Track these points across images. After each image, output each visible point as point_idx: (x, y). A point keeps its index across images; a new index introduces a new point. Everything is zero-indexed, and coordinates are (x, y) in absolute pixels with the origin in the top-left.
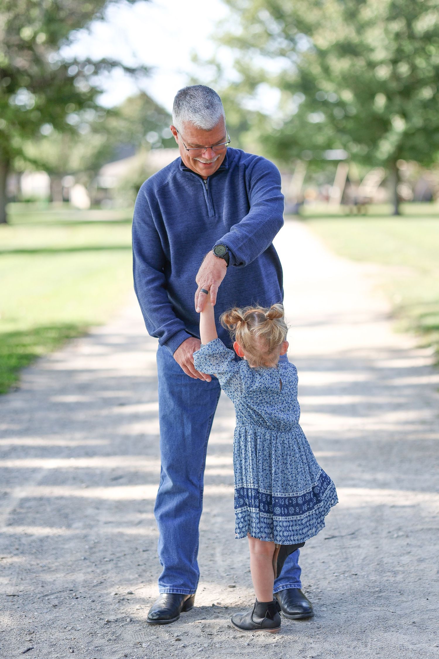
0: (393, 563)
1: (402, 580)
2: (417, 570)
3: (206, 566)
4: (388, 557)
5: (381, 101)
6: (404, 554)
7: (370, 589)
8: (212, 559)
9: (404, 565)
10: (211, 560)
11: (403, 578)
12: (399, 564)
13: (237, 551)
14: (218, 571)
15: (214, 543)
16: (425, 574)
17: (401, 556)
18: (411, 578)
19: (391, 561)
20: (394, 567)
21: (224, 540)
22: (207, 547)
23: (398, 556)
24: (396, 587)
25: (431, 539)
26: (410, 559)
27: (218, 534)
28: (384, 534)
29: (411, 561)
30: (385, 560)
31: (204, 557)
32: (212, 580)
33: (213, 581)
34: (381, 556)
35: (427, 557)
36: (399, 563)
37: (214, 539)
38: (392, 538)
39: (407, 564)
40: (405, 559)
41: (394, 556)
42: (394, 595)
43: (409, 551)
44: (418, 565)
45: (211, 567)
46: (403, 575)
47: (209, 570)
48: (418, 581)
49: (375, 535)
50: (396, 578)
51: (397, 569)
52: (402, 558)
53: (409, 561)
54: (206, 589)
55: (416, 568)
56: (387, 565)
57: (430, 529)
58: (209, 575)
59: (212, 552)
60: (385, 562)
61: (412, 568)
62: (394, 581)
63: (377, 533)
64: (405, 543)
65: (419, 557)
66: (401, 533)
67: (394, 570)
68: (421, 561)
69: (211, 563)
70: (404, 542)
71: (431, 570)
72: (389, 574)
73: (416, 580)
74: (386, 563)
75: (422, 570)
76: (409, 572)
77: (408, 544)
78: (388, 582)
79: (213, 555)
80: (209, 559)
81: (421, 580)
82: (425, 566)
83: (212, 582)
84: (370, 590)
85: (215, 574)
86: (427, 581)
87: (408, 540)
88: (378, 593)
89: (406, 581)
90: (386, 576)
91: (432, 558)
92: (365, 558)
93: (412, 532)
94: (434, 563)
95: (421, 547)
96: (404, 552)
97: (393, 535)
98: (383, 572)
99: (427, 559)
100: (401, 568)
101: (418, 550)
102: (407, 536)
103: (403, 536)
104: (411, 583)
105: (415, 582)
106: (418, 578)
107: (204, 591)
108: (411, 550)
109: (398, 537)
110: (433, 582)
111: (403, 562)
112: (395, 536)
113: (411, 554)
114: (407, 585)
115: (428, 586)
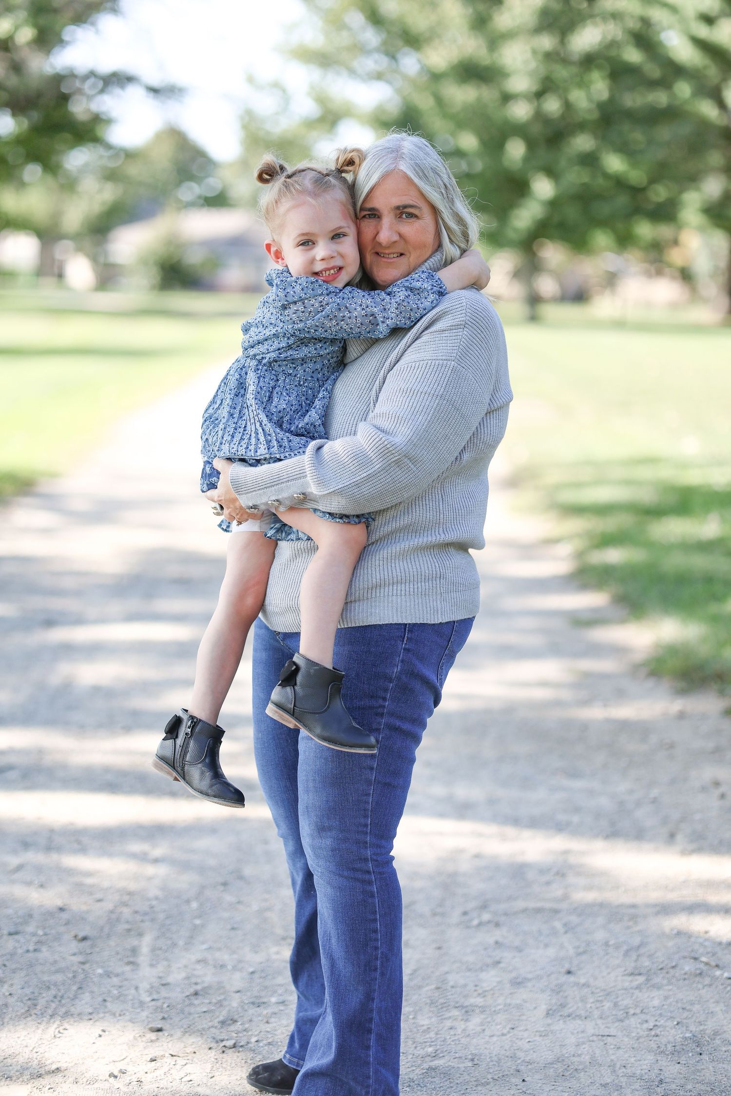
0: (465, 986)
1: (479, 1029)
2: (510, 1005)
3: (117, 975)
4: (457, 973)
5: (516, 150)
6: (488, 966)
7: (416, 1047)
8: (131, 959)
9: (487, 993)
11: (482, 1024)
12: (475, 991)
13: (181, 943)
14: (137, 988)
15: (142, 921)
16: (524, 1018)
17: (481, 970)
18: (497, 1024)
19: (462, 982)
20: (466, 997)
21: (161, 916)
22: (129, 930)
23: (476, 971)
24: (466, 1047)
25: (540, 932)
26: (498, 979)
27: (154, 903)
28: (455, 917)
29: (499, 982)
30: (452, 979)
31: (117, 953)
32: (122, 1011)
33: (122, 1013)
34: (446, 969)
35: (530, 976)
36: (476, 986)
37: (146, 914)
38: (468, 927)
39: (491, 990)
40: (490, 978)
41: (470, 970)
42: (460, 1066)
43: (497, 958)
44: (511, 994)
45: (126, 980)
46: (482, 1016)
47: (120, 987)
48: (509, 1032)
49: (438, 919)
50: (468, 1024)
51: (472, 1001)
52: (483, 975)
53: (495, 984)
54: (107, 1033)
55: (508, 1001)
56: (454, 990)
57: (538, 911)
58: (118, 998)
59: (135, 942)
60: (451, 983)
61: (501, 1000)
62: (464, 1030)
63: (443, 915)
64: (491, 941)
65: (514, 975)
66: (486, 917)
67: (466, 1004)
68: (518, 983)
69: (128, 968)
70: (490, 937)
71: (535, 1008)
72: (455, 1013)
73: (505, 1031)
74: (452, 987)
75: (519, 1007)
76: (493, 1009)
77: (497, 943)
78: (452, 1032)
79: (134, 951)
80: (126, 960)
81: (515, 1031)
82: (525, 997)
83: (120, 1015)
84: (417, 1052)
85: (130, 997)
86: (526, 1034)
87: (498, 935)
88: (430, 1058)
89: (487, 1033)
90: (450, 1017)
91: (539, 978)
92: (415, 971)
93: (506, 914)
94: (543, 991)
95: (519, 950)
96: (489, 961)
97: (471, 920)
98: (445, 1006)
99: (529, 980)
100: (479, 1001)
101: (514, 957)
102: (497, 925)
103: (489, 922)
104: (495, 1039)
105: (503, 1035)
106: (510, 1026)
107: (100, 1036)
108: (501, 958)
109: (480, 924)
110: (537, 1038)
111: (484, 985)
112: (475, 922)
113: (501, 965)
114: (487, 1043)
115: (527, 1046)
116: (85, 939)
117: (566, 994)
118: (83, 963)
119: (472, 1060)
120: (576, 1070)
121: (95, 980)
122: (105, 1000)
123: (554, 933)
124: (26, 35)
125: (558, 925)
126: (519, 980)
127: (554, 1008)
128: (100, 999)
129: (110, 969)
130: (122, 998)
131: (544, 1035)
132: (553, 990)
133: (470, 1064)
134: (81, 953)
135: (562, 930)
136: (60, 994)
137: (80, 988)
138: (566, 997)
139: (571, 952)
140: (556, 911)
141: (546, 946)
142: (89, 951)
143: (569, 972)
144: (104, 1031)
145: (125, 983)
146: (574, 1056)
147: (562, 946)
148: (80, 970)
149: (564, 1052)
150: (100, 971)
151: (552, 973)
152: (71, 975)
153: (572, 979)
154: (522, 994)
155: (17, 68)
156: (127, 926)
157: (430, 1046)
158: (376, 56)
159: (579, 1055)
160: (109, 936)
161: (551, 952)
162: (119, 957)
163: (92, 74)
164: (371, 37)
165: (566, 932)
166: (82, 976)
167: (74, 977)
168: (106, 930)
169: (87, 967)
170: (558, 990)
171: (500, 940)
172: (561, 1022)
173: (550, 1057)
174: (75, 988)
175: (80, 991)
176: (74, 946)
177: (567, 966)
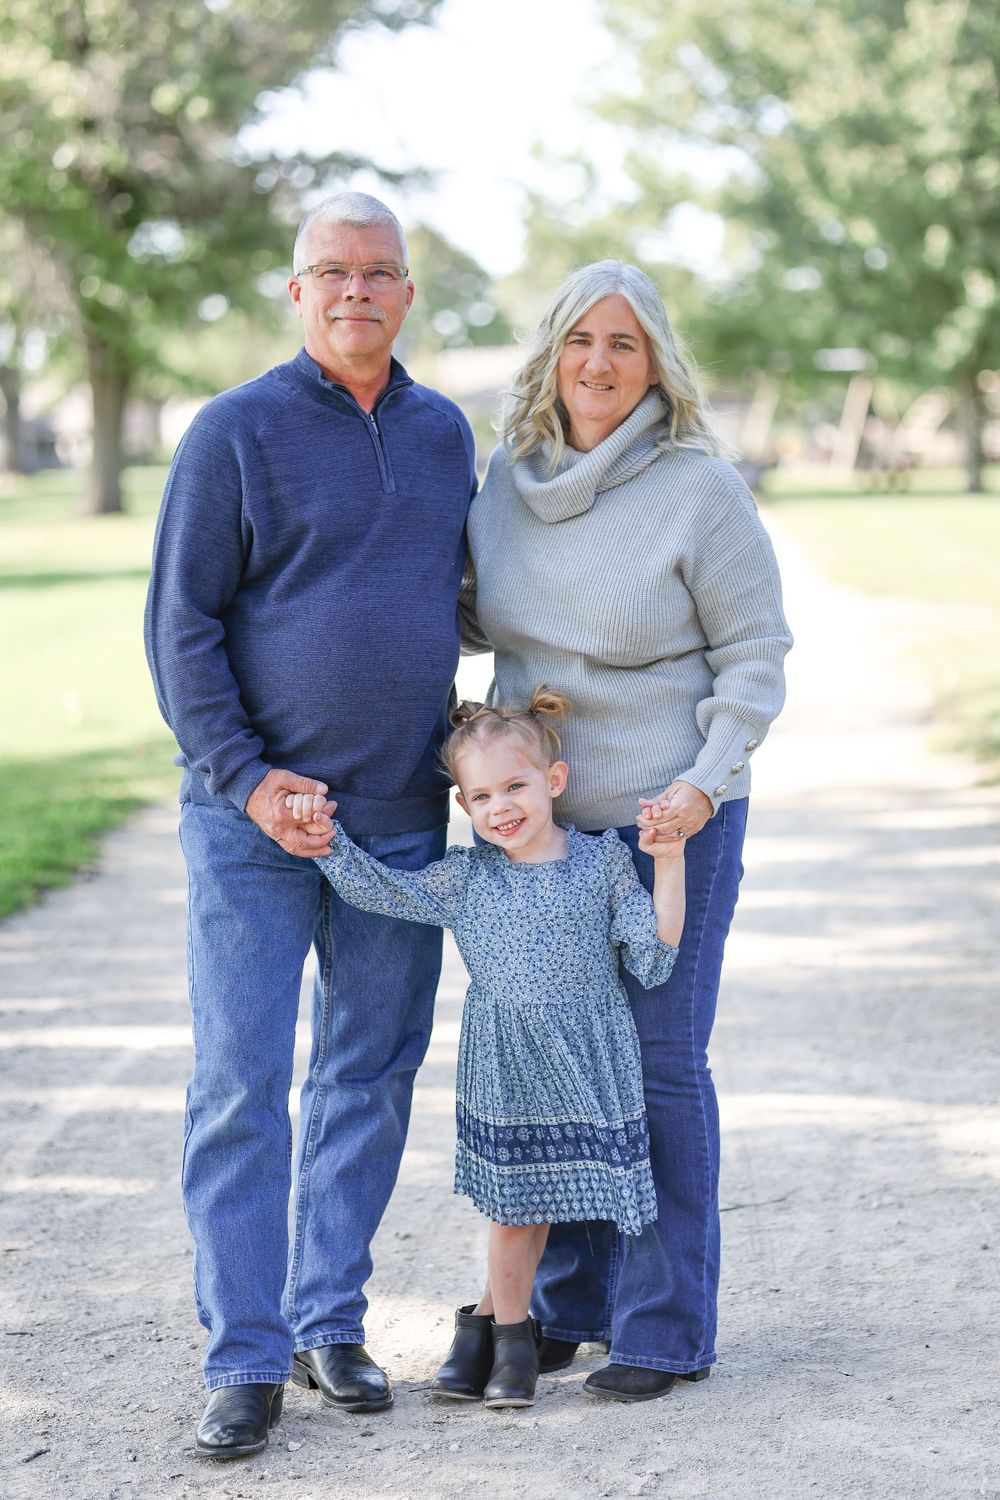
0: (861, 1265)
1: (876, 1303)
2: (914, 1280)
3: (450, 1269)
4: (852, 1253)
6: (888, 1245)
7: (803, 1322)
8: (466, 1254)
9: (886, 1271)
10: (463, 1258)
11: (880, 1298)
12: (874, 1269)
14: (475, 1281)
16: (930, 1291)
17: (881, 1249)
18: (898, 1298)
19: (858, 1260)
20: (862, 1275)
22: (459, 1228)
23: (875, 1250)
24: (862, 1320)
25: (952, 1213)
26: (901, 1257)
28: (851, 1201)
29: (902, 1260)
30: (845, 1259)
31: (448, 1250)
34: (839, 1250)
35: (938, 1253)
36: (875, 1264)
38: (866, 1210)
39: (893, 1267)
40: (890, 1257)
41: (866, 1250)
42: (855, 1336)
43: (900, 1238)
44: (916, 1270)
45: (461, 1273)
46: (881, 1292)
47: (456, 1280)
48: (912, 1305)
49: (830, 1204)
50: (864, 1299)
51: (870, 1278)
52: (883, 1254)
53: (897, 1262)
55: (912, 1277)
56: (847, 1270)
57: (952, 1191)
58: (454, 1290)
59: (468, 1239)
60: (845, 1263)
61: (904, 1277)
62: (859, 1305)
63: (836, 1200)
64: (894, 1222)
65: (920, 1252)
67: (862, 1281)
68: (923, 1260)
69: (462, 1263)
70: (891, 1218)
71: (944, 1282)
72: (849, 1289)
73: (907, 1304)
74: (846, 1266)
75: (924, 1282)
76: (895, 1285)
77: (900, 1223)
78: (846, 1307)
80: (459, 1255)
81: (919, 1304)
82: (932, 1272)
84: (804, 1326)
85: (469, 1289)
86: (931, 1306)
87: (901, 1215)
88: (819, 1331)
89: (886, 1306)
90: (843, 1294)
91: (949, 1255)
92: (802, 1253)
93: (912, 1196)
94: (953, 1266)
95: (928, 1230)
96: (890, 1241)
97: (870, 1203)
98: (838, 1284)
99: (937, 1257)
100: (878, 1278)
101: (921, 1237)
102: (901, 1206)
103: (890, 1204)
104: (895, 1311)
105: (905, 1307)
106: (913, 1299)
107: (438, 1324)
108: (905, 1237)
109: (879, 1207)
110: (945, 1309)
111: (884, 1263)
112: (875, 1204)
113: (904, 1244)
114: (887, 1315)
115: (933, 1317)
116: (407, 1237)
117: (980, 1268)
118: (410, 1260)
119: (869, 1331)
120: (988, 1335)
121: (426, 1275)
122: (439, 1293)
123: (971, 1212)
124: (199, 108)
125: (975, 1204)
126: (926, 1257)
127: (965, 1281)
128: (434, 1291)
129: (441, 1264)
130: (458, 1290)
131: (951, 1306)
132: (965, 1266)
133: (867, 1334)
134: (405, 1251)
135: (980, 1209)
136: (387, 1289)
137: (408, 1283)
138: (980, 1271)
139: (989, 1229)
140: (973, 1191)
141: (960, 1224)
142: (414, 1248)
143: (985, 1248)
144: (441, 1320)
145: (460, 1276)
146: (986, 1323)
147: (979, 1224)
148: (407, 1267)
149: (975, 1320)
150: (430, 1266)
151: (965, 1249)
152: (396, 1271)
153: (988, 1254)
154: (928, 1271)
155: (189, 157)
156: (458, 1224)
157: (820, 1320)
158: (722, 108)
159: (994, 1323)
160: (436, 1234)
161: (965, 1230)
162: (450, 1252)
163: (302, 159)
164: (715, 81)
165: (983, 1211)
166: (410, 1272)
167: (400, 1273)
168: (432, 1227)
169: (414, 1263)
170: (972, 1264)
171: (904, 1220)
172: (974, 1294)
173: (959, 1325)
174: (403, 1283)
175: (409, 1286)
176: (396, 1244)
177: (984, 1242)
